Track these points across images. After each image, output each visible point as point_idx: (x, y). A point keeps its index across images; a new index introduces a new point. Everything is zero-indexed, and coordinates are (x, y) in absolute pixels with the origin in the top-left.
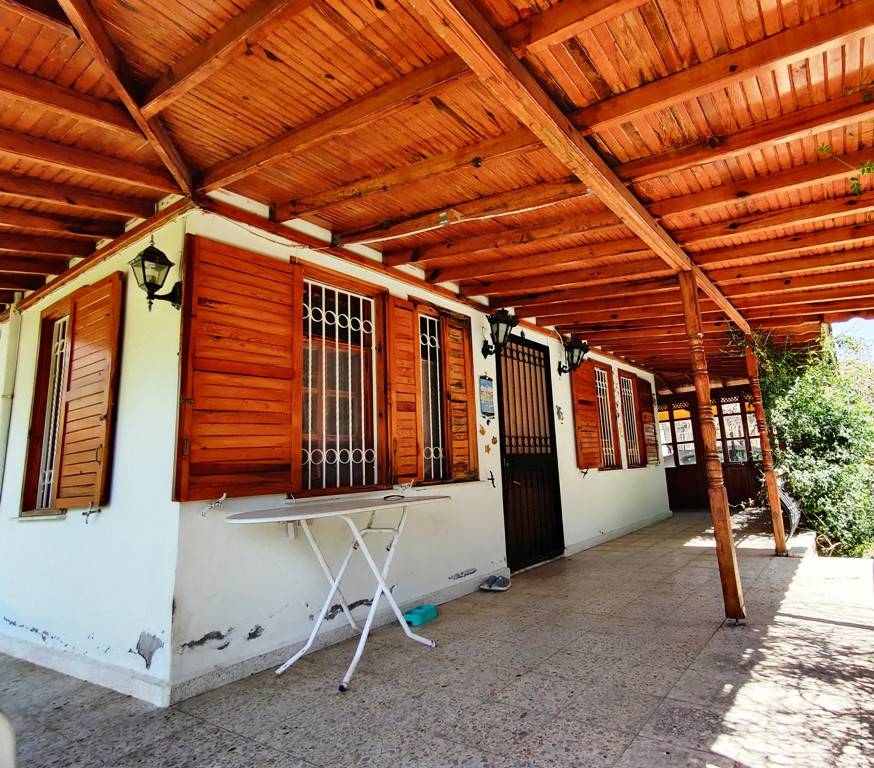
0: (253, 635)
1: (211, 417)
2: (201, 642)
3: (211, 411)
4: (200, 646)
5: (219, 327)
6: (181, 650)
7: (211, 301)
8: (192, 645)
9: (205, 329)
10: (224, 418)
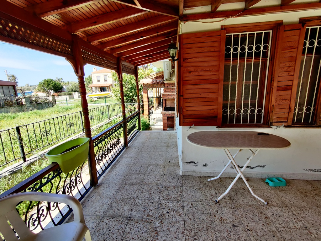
0: (205, 165)
1: (189, 100)
2: (190, 163)
3: (188, 98)
4: (189, 164)
5: (190, 68)
6: (184, 163)
7: (187, 59)
8: (187, 163)
9: (186, 70)
10: (193, 100)
